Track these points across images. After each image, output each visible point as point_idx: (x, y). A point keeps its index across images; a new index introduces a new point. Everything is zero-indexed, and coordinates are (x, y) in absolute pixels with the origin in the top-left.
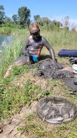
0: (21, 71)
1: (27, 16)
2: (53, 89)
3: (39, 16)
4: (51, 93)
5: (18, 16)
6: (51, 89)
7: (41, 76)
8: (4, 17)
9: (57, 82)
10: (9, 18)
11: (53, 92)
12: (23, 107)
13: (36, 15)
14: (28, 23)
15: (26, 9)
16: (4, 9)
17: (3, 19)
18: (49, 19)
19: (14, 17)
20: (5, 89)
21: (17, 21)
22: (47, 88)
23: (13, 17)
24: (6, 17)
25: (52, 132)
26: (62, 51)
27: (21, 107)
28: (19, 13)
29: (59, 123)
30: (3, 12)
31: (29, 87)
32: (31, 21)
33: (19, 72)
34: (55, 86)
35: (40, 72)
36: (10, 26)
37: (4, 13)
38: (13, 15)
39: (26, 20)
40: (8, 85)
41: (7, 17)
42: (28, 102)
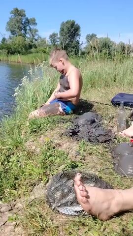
0: (42, 126)
1: (75, 35)
2: (85, 160)
3: (96, 35)
4: (80, 165)
5: (59, 36)
6: (81, 159)
7: (71, 136)
8: (36, 37)
9: (95, 148)
10: (45, 38)
11: (85, 164)
12: (35, 185)
13: (91, 34)
14: (76, 46)
15: (73, 24)
16: (36, 24)
17: (34, 41)
18: (111, 40)
19: (53, 37)
20: (13, 154)
21: (56, 43)
22: (77, 156)
23: (51, 36)
24: (39, 37)
25: (60, 228)
26: (119, 97)
27: (32, 185)
28: (62, 30)
29: (75, 215)
30: (35, 29)
31: (48, 154)
32: (80, 43)
33: (39, 128)
34: (90, 154)
35: (70, 129)
36: (44, 52)
37: (36, 31)
38: (51, 34)
39: (72, 42)
40: (18, 148)
41: (41, 38)
42: (44, 178)
